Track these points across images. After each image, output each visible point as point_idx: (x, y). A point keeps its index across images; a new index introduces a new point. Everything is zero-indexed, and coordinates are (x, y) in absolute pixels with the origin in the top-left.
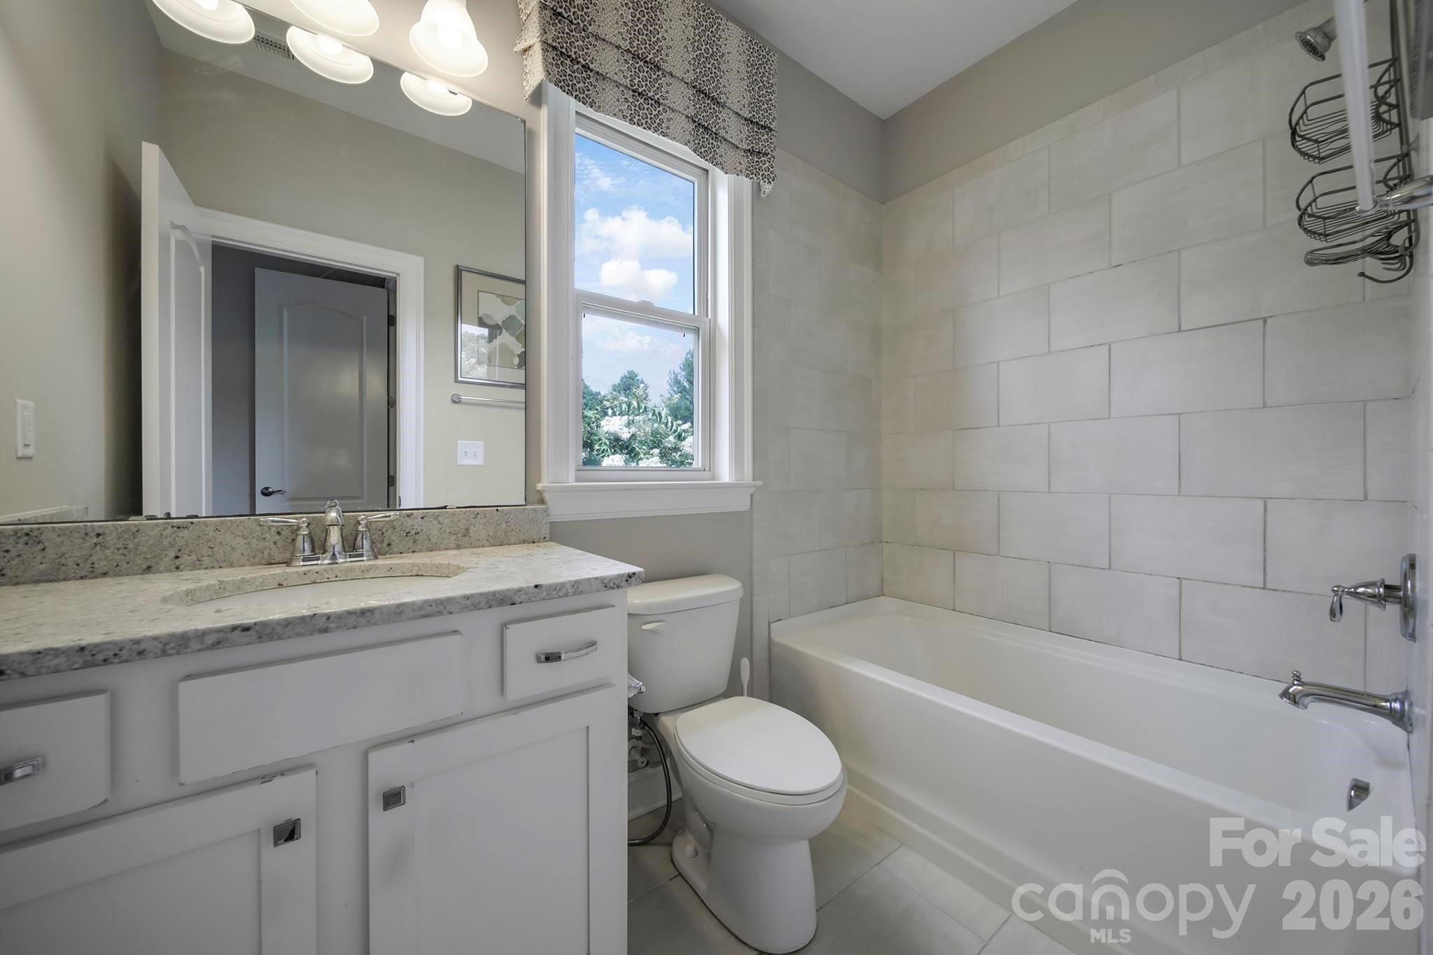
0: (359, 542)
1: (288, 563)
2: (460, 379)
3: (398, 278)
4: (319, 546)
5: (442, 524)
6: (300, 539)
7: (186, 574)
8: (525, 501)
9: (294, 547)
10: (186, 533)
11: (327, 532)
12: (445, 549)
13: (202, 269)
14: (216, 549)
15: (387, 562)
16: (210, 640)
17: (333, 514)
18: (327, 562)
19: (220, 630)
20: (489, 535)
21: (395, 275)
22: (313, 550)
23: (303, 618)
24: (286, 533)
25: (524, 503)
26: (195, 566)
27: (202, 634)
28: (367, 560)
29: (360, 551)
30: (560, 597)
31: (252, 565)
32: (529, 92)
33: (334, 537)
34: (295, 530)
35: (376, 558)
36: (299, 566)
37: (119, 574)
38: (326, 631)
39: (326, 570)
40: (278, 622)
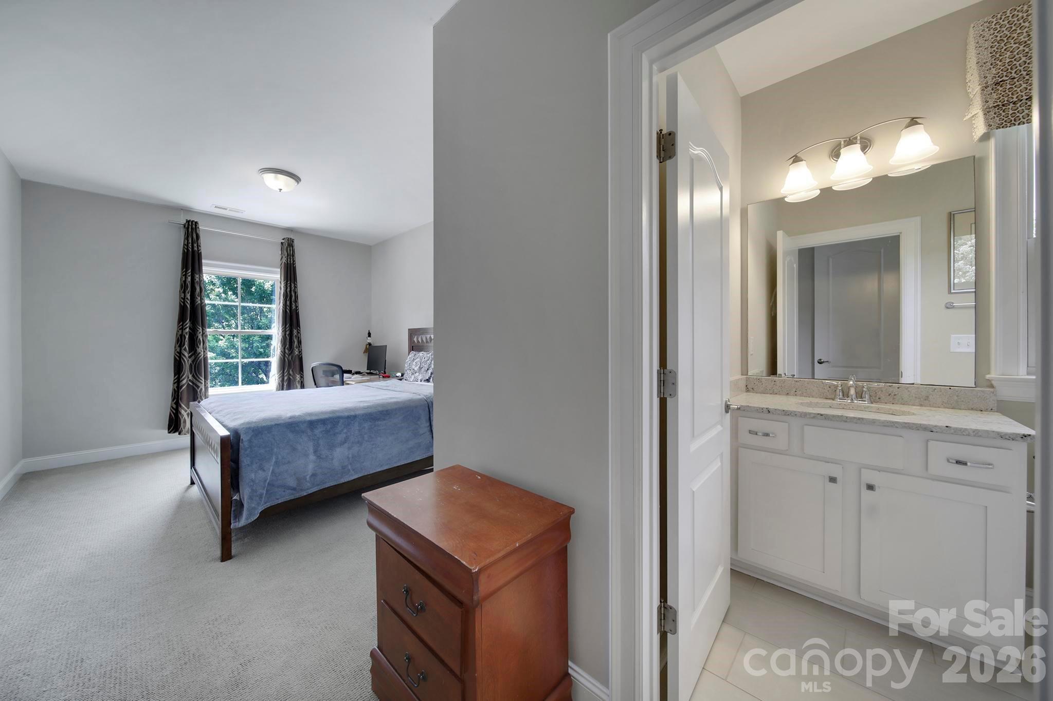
0: (863, 395)
1: (833, 399)
2: (953, 291)
3: (901, 235)
4: (846, 394)
5: (911, 392)
6: (838, 390)
7: (798, 397)
8: (975, 385)
9: (836, 393)
10: (798, 383)
11: (849, 389)
12: (912, 405)
13: (795, 266)
14: (808, 390)
15: (877, 406)
16: (812, 416)
17: (851, 383)
18: (849, 401)
19: (814, 414)
20: (943, 402)
21: (899, 234)
22: (843, 396)
23: (838, 416)
24: (832, 387)
25: (974, 386)
26: (801, 395)
27: (810, 414)
28: (868, 404)
29: (864, 399)
30: (964, 435)
31: (820, 398)
32: (976, 140)
33: (852, 392)
34: (836, 387)
35: (872, 403)
36: (838, 401)
37: (780, 394)
38: (846, 421)
39: (848, 405)
40: (831, 415)
